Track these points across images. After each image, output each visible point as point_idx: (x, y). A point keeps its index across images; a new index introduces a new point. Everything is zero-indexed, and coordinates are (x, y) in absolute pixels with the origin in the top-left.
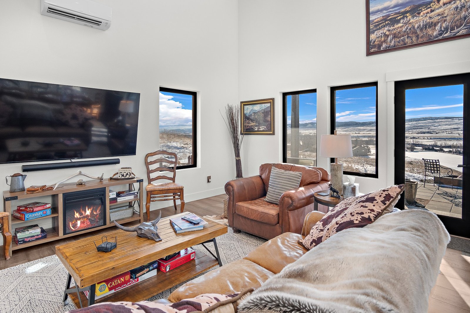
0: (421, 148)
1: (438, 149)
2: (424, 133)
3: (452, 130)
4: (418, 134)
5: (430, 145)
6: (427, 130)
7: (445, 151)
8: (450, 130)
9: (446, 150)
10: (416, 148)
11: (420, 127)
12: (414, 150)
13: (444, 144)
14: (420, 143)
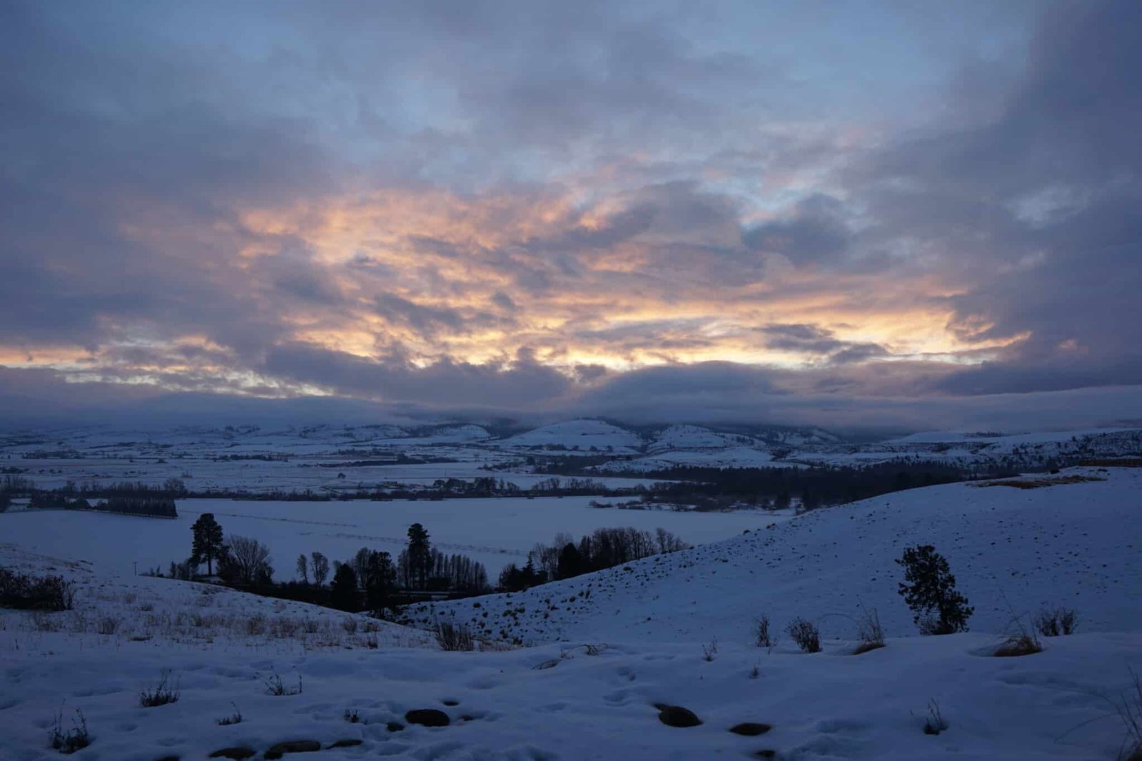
0: (27, 501)
1: (73, 500)
2: (45, 456)
3: (116, 448)
4: (27, 458)
5: (54, 491)
6: (55, 448)
7: (90, 507)
8: (112, 448)
9: (93, 502)
10: (13, 501)
11: (36, 439)
12: (11, 508)
13: (90, 486)
14: (28, 486)
